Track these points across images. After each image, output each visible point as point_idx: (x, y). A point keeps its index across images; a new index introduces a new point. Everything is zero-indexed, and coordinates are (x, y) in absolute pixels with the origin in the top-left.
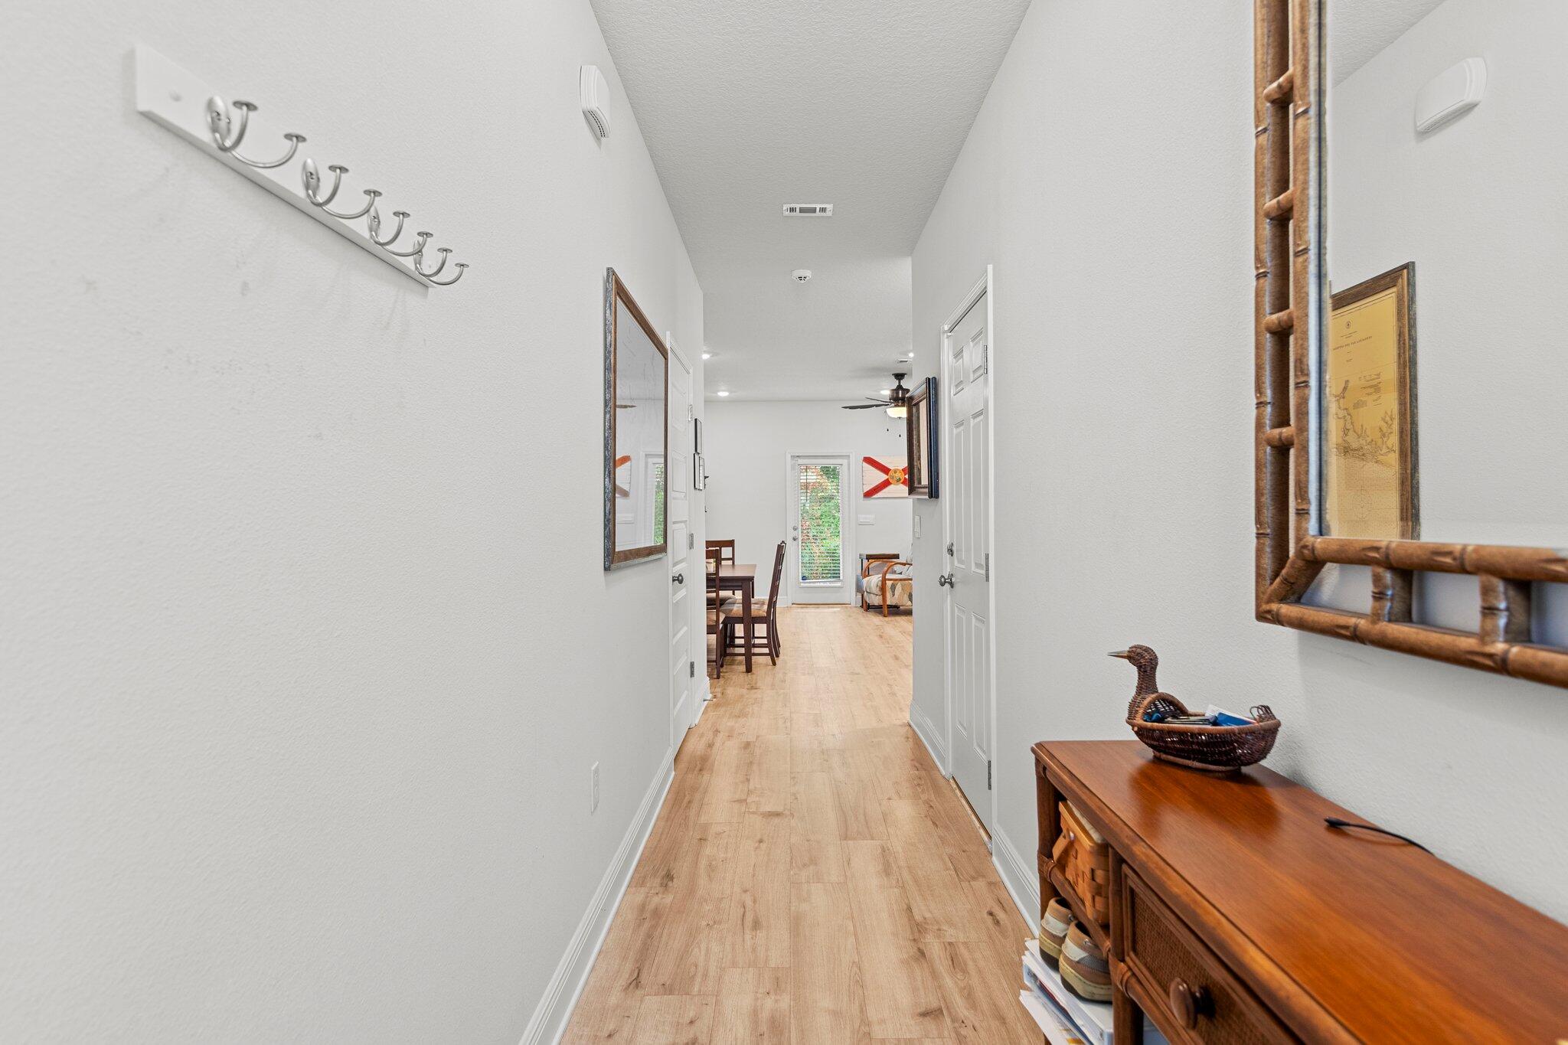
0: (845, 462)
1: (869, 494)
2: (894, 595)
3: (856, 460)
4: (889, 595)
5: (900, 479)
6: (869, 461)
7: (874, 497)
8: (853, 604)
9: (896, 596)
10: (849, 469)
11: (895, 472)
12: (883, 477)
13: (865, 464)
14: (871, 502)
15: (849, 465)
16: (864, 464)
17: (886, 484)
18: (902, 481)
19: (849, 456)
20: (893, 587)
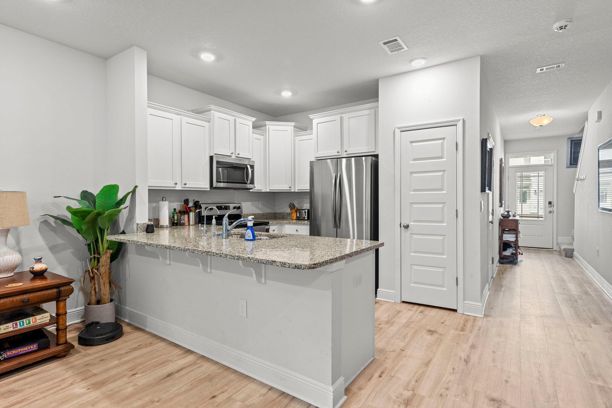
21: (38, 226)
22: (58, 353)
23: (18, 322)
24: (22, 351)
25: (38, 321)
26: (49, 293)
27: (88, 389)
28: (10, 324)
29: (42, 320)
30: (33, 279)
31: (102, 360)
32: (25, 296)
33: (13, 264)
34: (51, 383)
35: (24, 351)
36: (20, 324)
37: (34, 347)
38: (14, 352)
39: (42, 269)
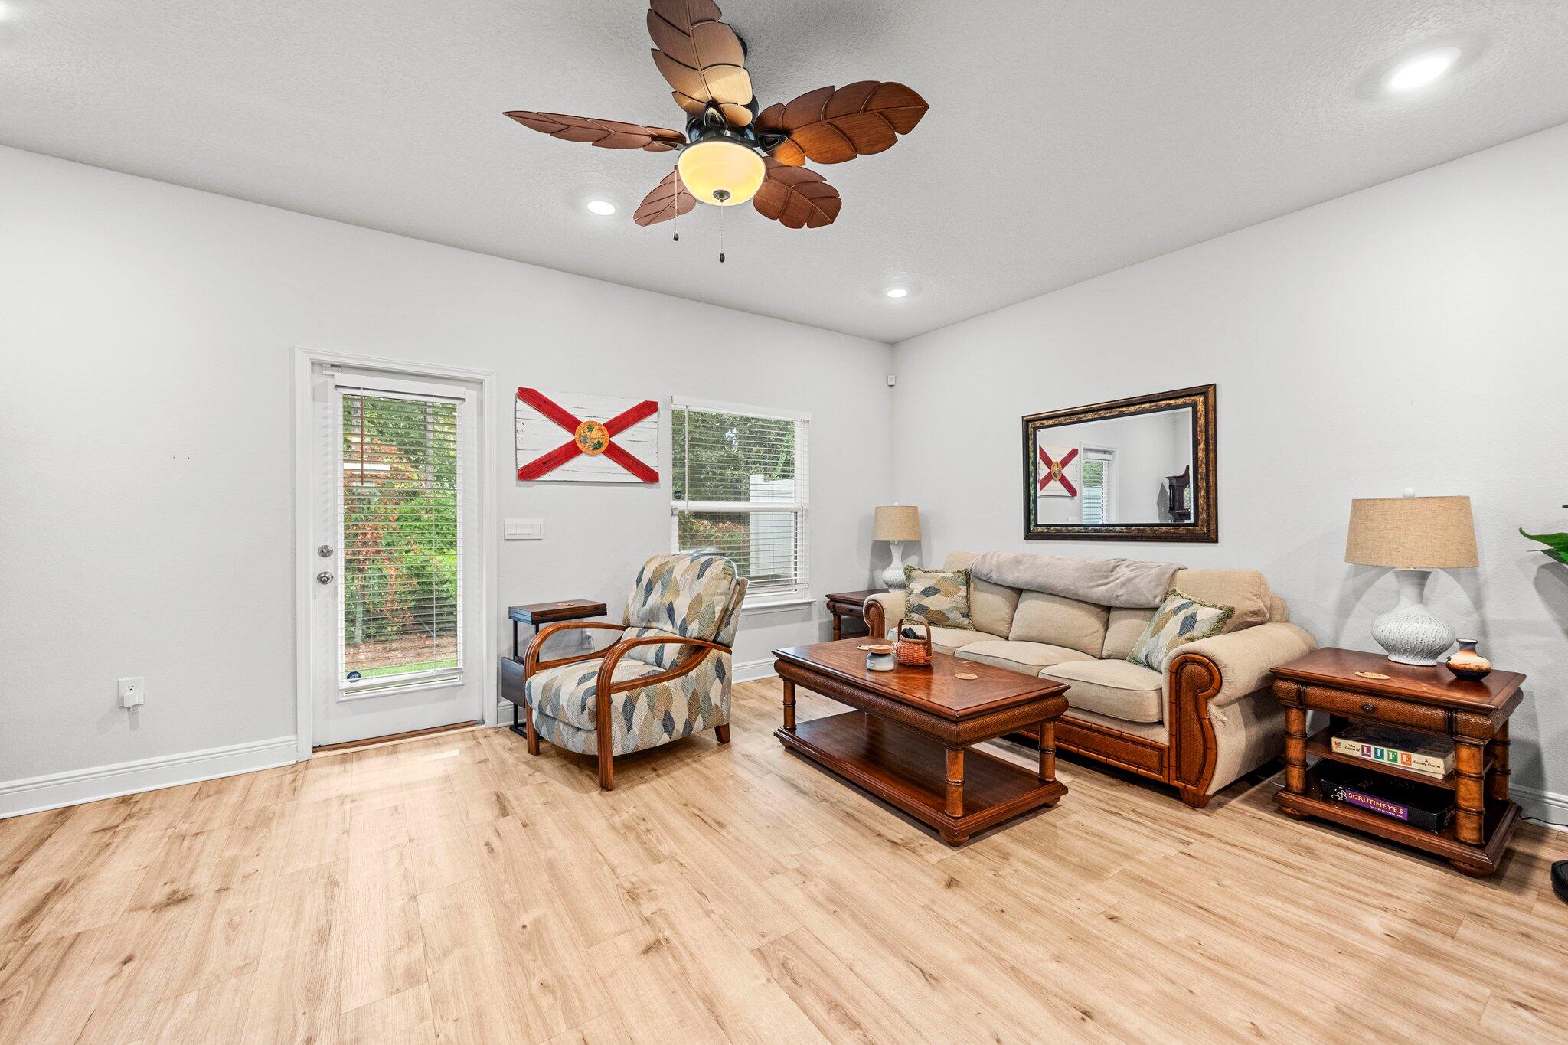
0: (470, 394)
1: (529, 473)
2: (629, 728)
3: (501, 396)
4: (617, 731)
5: (600, 444)
6: (529, 396)
7: (541, 479)
8: (490, 721)
9: (636, 729)
10: (481, 413)
11: (590, 429)
12: (563, 437)
13: (522, 405)
14: (534, 490)
15: (481, 403)
16: (520, 403)
17: (570, 452)
18: (604, 448)
19: (481, 383)
20: (629, 707)
21: (1534, 574)
22: (1453, 858)
23: (1373, 747)
24: (1375, 806)
25: (1414, 765)
26: (1424, 714)
27: (1389, 935)
28: (1358, 745)
29: (1423, 767)
30: (1452, 685)
31: (1527, 936)
32: (1372, 701)
33: (1419, 641)
34: (1366, 882)
35: (1378, 807)
36: (1376, 753)
37: (1400, 812)
38: (1360, 798)
39: (1467, 666)
